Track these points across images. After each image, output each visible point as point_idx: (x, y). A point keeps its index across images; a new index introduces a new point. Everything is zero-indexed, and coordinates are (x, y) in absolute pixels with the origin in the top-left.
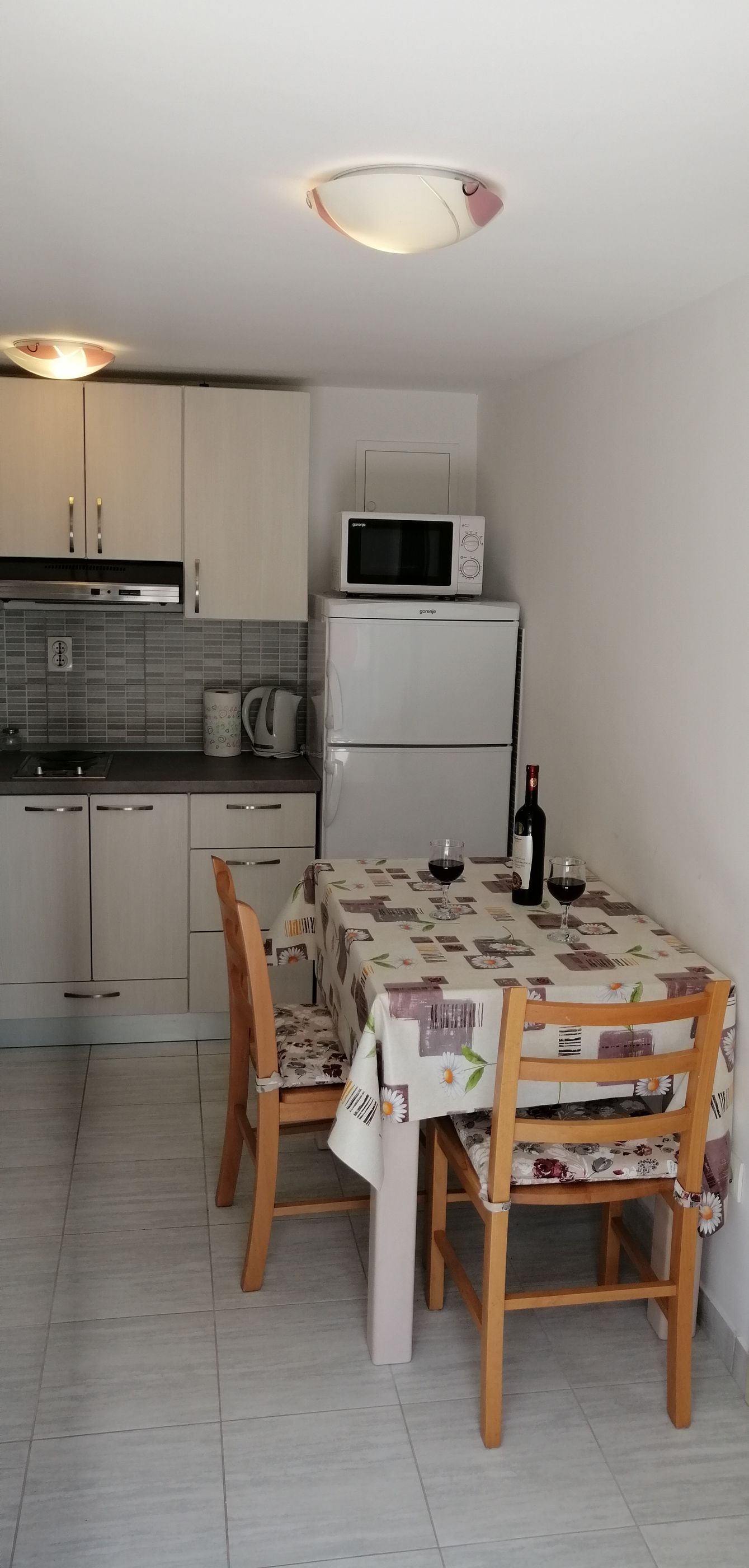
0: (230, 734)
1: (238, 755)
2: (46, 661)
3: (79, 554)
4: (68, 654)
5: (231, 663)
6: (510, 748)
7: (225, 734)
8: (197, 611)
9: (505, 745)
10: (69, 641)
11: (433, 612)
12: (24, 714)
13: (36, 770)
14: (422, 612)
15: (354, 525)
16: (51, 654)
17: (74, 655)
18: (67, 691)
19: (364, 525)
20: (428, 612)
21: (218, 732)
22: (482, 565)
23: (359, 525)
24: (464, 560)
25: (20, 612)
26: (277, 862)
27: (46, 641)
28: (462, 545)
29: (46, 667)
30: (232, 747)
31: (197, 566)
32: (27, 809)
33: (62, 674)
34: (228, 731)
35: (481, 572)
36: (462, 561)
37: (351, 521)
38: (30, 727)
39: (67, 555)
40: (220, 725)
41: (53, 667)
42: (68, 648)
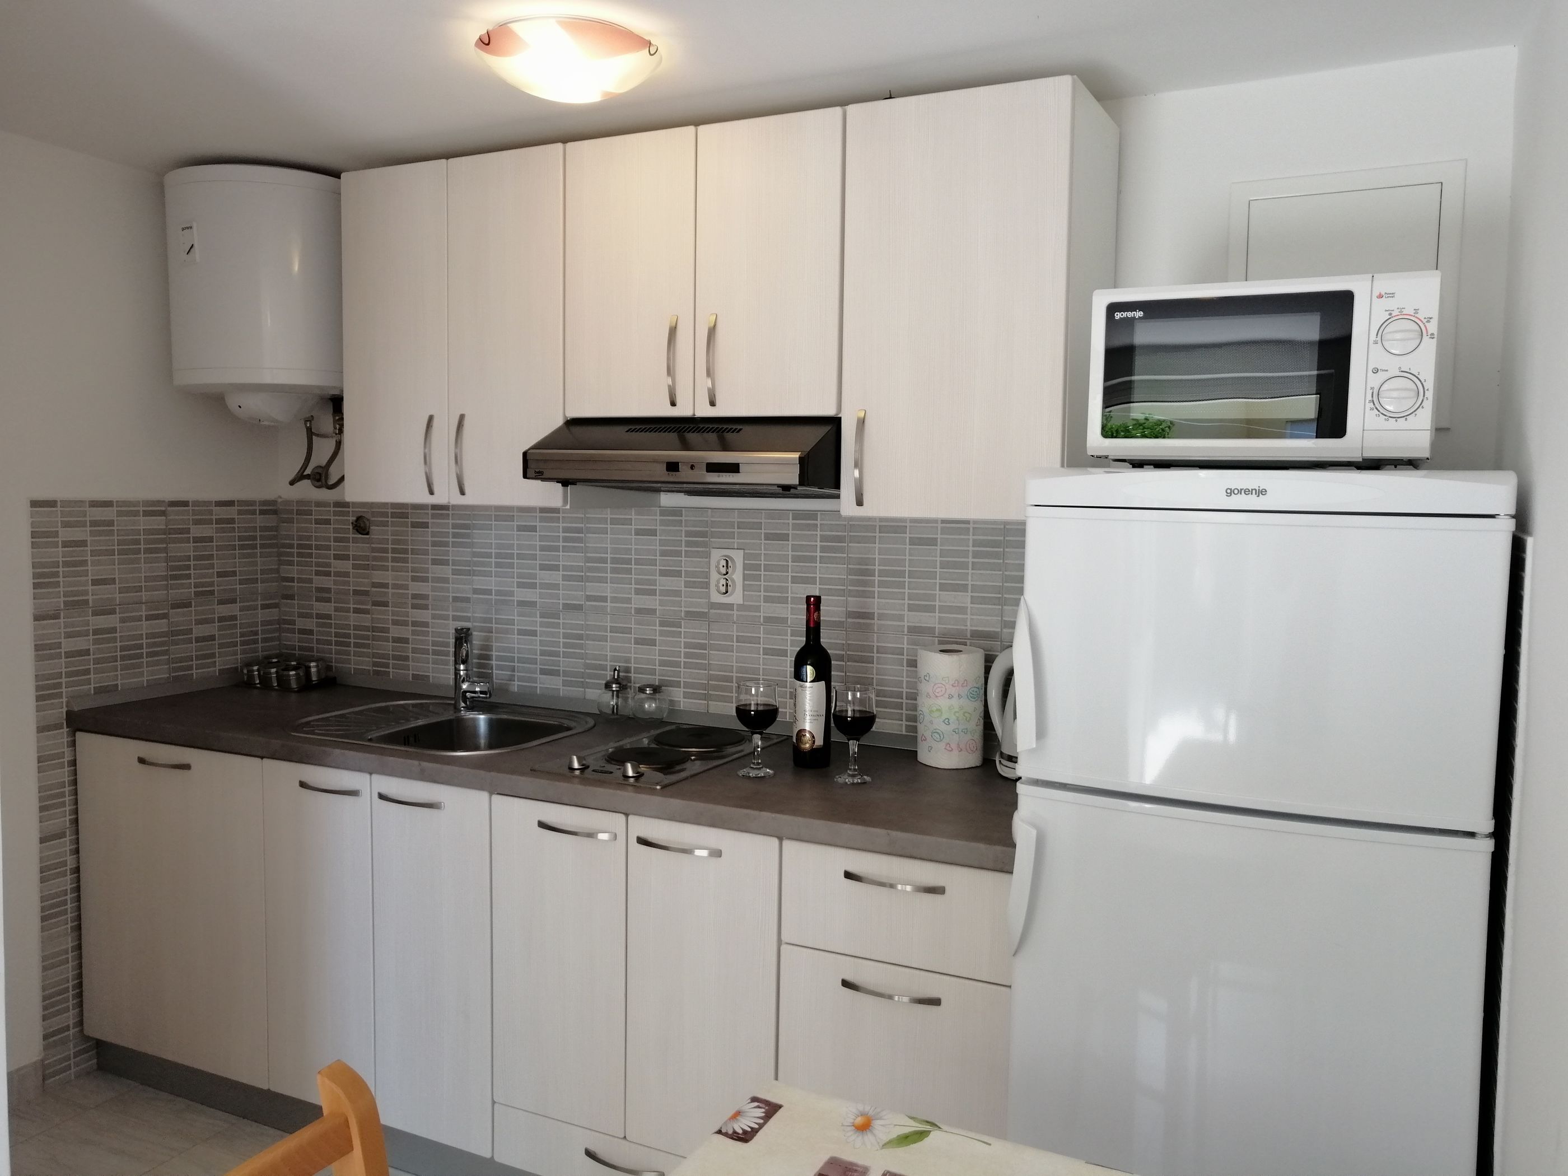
0: (953, 726)
1: (977, 767)
2: (707, 585)
3: (683, 410)
4: (737, 576)
5: (984, 601)
6: (1489, 845)
7: (943, 727)
8: (860, 503)
9: (1472, 835)
10: (738, 556)
11: (1261, 492)
12: (677, 664)
13: (571, 762)
14: (1230, 492)
15: (1118, 316)
16: (714, 576)
17: (745, 578)
18: (735, 634)
19: (1139, 314)
20: (1247, 492)
21: (931, 722)
22: (1430, 384)
23: (1130, 314)
24: (1382, 376)
25: (676, 512)
26: (936, 1002)
27: (708, 555)
28: (1376, 343)
29: (708, 596)
30: (956, 752)
31: (861, 423)
32: (542, 825)
33: (730, 607)
34: (947, 722)
35: (1429, 405)
36: (1375, 381)
37: (1112, 308)
38: (687, 685)
39: (666, 411)
40: (934, 709)
41: (716, 598)
42: (737, 565)
